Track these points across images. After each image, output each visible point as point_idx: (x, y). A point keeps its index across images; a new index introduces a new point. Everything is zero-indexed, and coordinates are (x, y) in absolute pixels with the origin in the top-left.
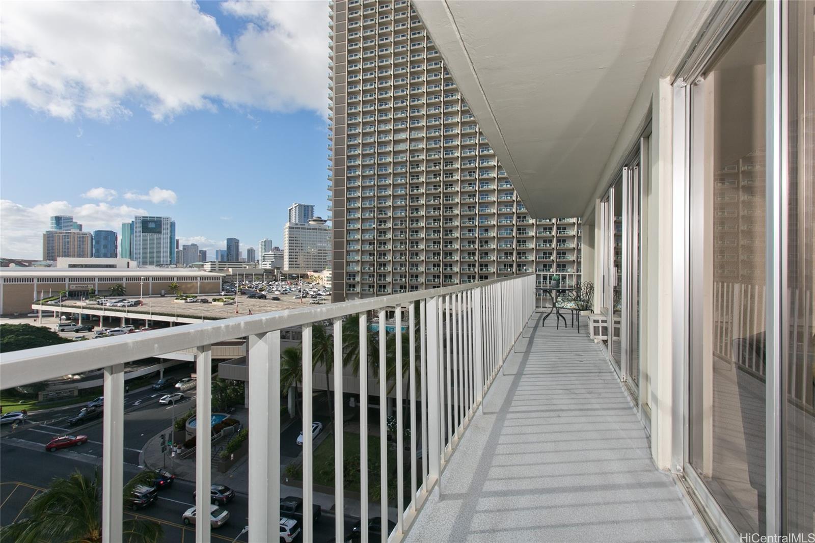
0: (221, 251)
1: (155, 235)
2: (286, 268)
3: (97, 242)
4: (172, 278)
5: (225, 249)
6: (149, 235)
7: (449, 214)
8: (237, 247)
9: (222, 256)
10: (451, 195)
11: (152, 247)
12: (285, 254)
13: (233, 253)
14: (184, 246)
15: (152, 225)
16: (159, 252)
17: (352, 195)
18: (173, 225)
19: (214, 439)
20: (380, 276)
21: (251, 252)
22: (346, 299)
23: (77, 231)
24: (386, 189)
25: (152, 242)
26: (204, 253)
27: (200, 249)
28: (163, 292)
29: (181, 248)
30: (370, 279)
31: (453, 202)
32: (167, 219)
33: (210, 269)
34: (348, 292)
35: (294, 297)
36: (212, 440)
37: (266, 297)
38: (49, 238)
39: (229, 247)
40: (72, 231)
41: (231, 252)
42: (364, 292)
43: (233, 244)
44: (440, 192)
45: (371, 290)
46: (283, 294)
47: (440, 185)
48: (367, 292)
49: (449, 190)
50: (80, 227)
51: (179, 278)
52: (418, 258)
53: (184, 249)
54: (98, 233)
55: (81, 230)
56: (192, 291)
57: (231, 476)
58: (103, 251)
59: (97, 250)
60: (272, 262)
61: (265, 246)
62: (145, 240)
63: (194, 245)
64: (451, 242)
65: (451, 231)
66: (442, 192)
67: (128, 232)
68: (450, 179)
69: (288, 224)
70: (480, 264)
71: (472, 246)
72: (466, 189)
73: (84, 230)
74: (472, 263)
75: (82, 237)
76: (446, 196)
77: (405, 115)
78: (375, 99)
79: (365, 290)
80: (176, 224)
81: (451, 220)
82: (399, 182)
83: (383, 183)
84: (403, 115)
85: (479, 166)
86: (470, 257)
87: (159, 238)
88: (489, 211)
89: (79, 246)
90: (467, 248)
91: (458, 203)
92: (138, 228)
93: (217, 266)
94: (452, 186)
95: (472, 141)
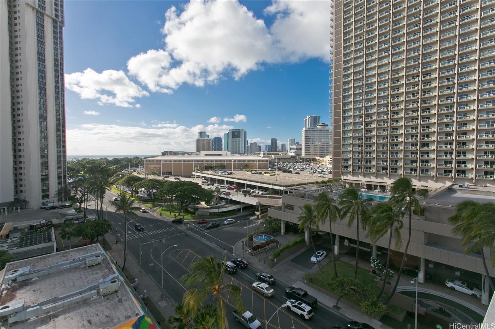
0: (269, 146)
1: (238, 139)
2: (303, 155)
3: (215, 143)
4: (245, 161)
5: (270, 144)
6: (235, 139)
7: (426, 114)
8: (276, 143)
9: (269, 148)
10: (428, 99)
11: (236, 145)
12: (302, 147)
14: (250, 143)
15: (236, 134)
16: (239, 147)
17: (346, 107)
18: (245, 133)
20: (367, 161)
21: (283, 146)
24: (372, 101)
25: (236, 142)
26: (260, 147)
27: (258, 145)
28: (242, 168)
29: (249, 145)
30: (359, 163)
31: (431, 104)
32: (243, 130)
33: (263, 156)
34: (343, 171)
35: (308, 173)
37: (292, 172)
38: (198, 141)
39: (272, 143)
40: (206, 138)
41: (273, 147)
42: (355, 172)
43: (274, 141)
44: (418, 98)
45: (360, 170)
46: (301, 170)
47: (419, 93)
48: (357, 172)
49: (427, 95)
51: (249, 161)
52: (398, 148)
53: (250, 145)
54: (215, 138)
55: (209, 138)
56: (254, 168)
57: (275, 270)
58: (217, 147)
59: (215, 147)
60: (295, 151)
61: (291, 142)
62: (233, 141)
63: (255, 143)
64: (428, 136)
65: (428, 127)
66: (420, 98)
67: (226, 137)
68: (428, 87)
69: (304, 129)
70: (457, 152)
71: (449, 138)
72: (444, 93)
73: (210, 138)
74: (448, 151)
75: (209, 141)
76: (424, 100)
77: (388, 46)
78: (364, 39)
79: (356, 170)
80: (247, 133)
81: (428, 118)
82: (382, 94)
83: (369, 97)
84: (386, 46)
85: (458, 73)
86: (447, 146)
87: (239, 140)
88: (468, 108)
89: (208, 145)
90: (444, 139)
91: (435, 105)
92: (231, 135)
93: (266, 154)
94: (429, 92)
95: (451, 53)
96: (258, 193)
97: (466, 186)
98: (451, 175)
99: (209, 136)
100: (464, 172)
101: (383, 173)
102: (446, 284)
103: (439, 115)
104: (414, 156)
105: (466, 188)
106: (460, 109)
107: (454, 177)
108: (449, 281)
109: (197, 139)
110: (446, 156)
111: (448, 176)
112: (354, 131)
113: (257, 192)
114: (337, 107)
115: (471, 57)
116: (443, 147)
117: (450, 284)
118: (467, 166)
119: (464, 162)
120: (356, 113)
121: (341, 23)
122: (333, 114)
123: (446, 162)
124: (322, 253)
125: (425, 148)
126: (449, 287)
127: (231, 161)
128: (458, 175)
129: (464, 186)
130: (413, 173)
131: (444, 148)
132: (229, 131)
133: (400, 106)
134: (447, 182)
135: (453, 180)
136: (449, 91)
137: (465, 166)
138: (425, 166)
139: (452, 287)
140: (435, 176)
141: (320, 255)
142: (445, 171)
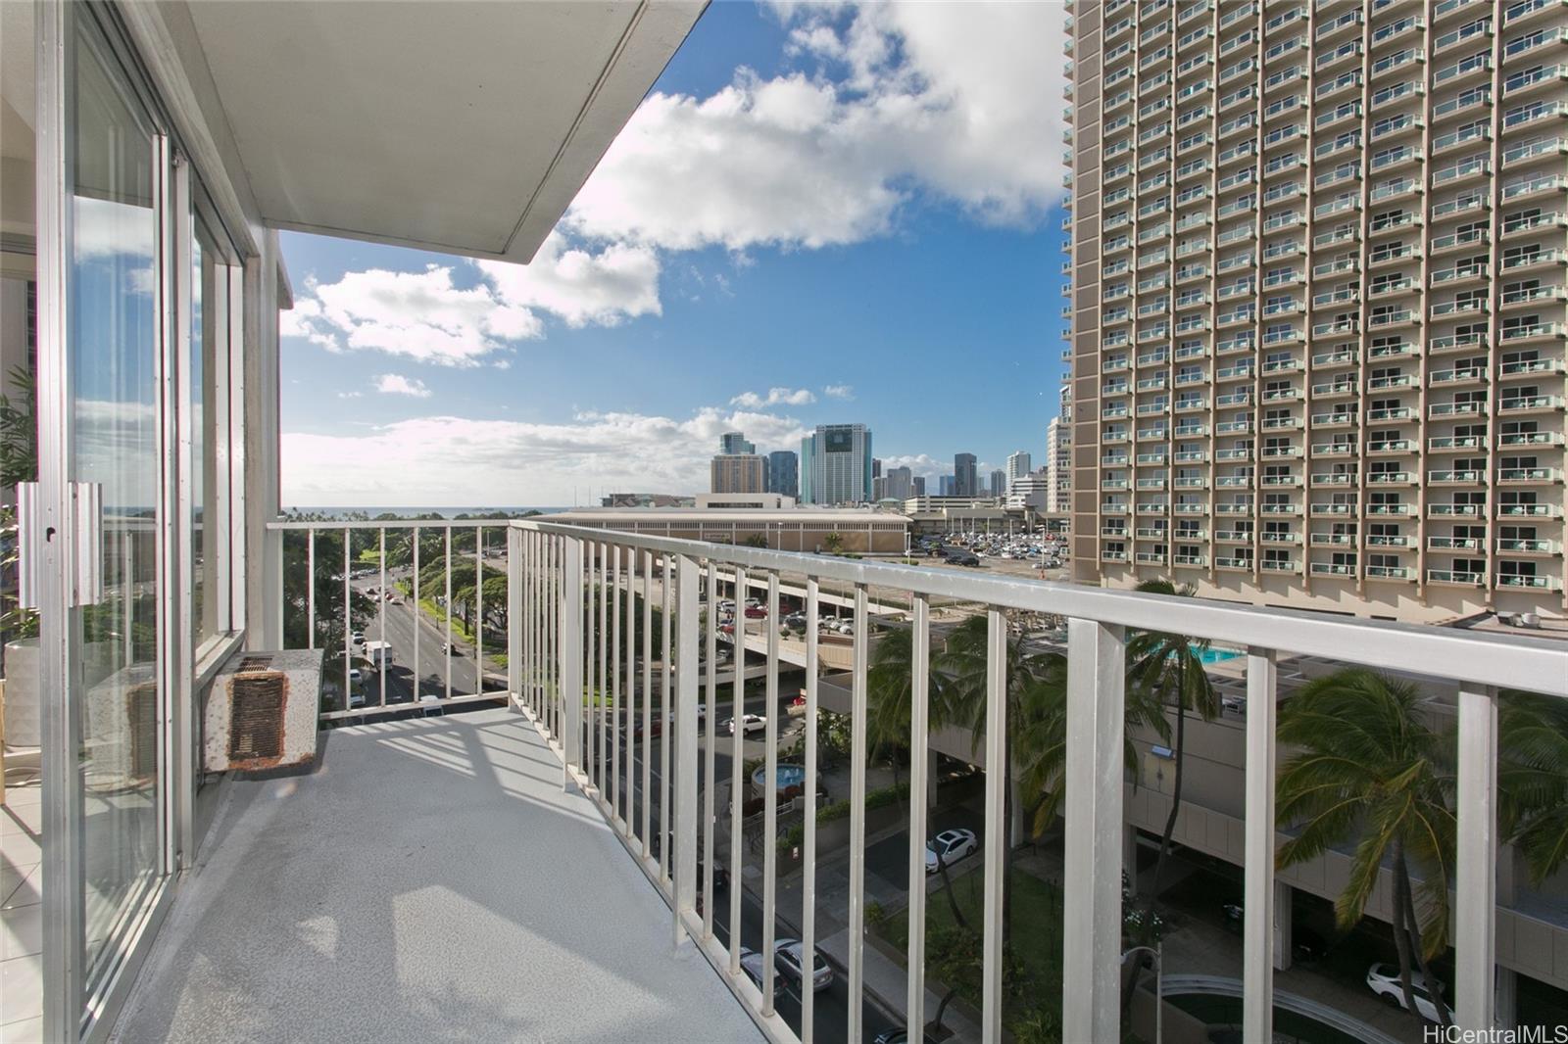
0: (949, 478)
1: (843, 455)
2: (1052, 507)
3: (774, 470)
4: (830, 525)
5: (953, 474)
6: (834, 455)
7: (1386, 359)
8: (973, 470)
9: (950, 486)
10: (1394, 305)
11: (839, 474)
12: (1049, 480)
13: (967, 479)
14: (890, 471)
15: (839, 439)
16: (848, 481)
17: (1115, 343)
18: (868, 436)
19: (782, 811)
20: (1184, 525)
21: (998, 478)
22: (1102, 575)
23: (746, 454)
24: (1199, 317)
25: (839, 464)
26: (920, 482)
27: (913, 476)
28: (818, 547)
29: (884, 475)
30: (1159, 532)
31: (1403, 323)
32: (860, 427)
33: (916, 509)
34: (1104, 560)
35: (1034, 566)
36: (778, 813)
37: (978, 562)
38: (718, 465)
39: (959, 470)
40: (743, 454)
41: (963, 479)
43: (965, 464)
44: (1357, 302)
45: (1161, 557)
46: (1016, 558)
47: (1358, 283)
48: (1149, 562)
49: (1388, 291)
50: (752, 449)
51: (842, 525)
52: (1288, 480)
53: (889, 476)
54: (775, 454)
55: (753, 452)
56: (857, 545)
57: (788, 887)
58: (780, 482)
59: (774, 483)
60: (1027, 495)
61: (1017, 465)
62: (829, 464)
63: (905, 470)
64: (1394, 436)
65: (1394, 404)
66: (1362, 301)
67: (809, 452)
68: (1391, 260)
69: (1055, 422)
70: (1503, 495)
71: (1469, 442)
72: (1449, 281)
73: (757, 453)
74: (1470, 493)
75: (753, 464)
76: (1379, 311)
77: (1250, 125)
78: (1170, 108)
79: (1145, 558)
80: (873, 436)
81: (1394, 373)
82: (1232, 294)
83: (1190, 304)
84: (1246, 126)
85: (1498, 205)
86: (1463, 474)
87: (849, 460)
88: (1539, 332)
89: (750, 476)
90: (1452, 447)
91: (1418, 324)
92: (821, 445)
93: (928, 504)
94: (1396, 278)
95: (1474, 136)
96: (838, 629)
97: (1526, 621)
98: (1479, 580)
99: (754, 446)
100: (1528, 569)
101: (1238, 569)
102: (1369, 982)
103: (1431, 361)
104: (1343, 509)
105: (1526, 626)
106: (1507, 335)
107: (1489, 587)
108: (1379, 972)
109: (716, 457)
110: (1459, 510)
111: (1466, 584)
112: (1141, 423)
113: (833, 625)
114: (1084, 344)
115: (1545, 146)
116: (1449, 477)
117: (1381, 984)
118: (1540, 545)
119: (1529, 533)
120: (1146, 360)
121: (1095, 61)
122: (1072, 368)
123: (1461, 532)
124: (959, 836)
125: (1384, 482)
126: (1380, 992)
127: (795, 524)
128: (1505, 580)
129: (1518, 619)
130: (1341, 569)
131: (1451, 478)
132: (814, 432)
133: (1295, 333)
134: (1466, 604)
135: (1488, 598)
136: (1466, 274)
137: (1532, 546)
138: (1384, 547)
139: (1389, 994)
140: (1420, 582)
141: (949, 843)
142: (1460, 565)
